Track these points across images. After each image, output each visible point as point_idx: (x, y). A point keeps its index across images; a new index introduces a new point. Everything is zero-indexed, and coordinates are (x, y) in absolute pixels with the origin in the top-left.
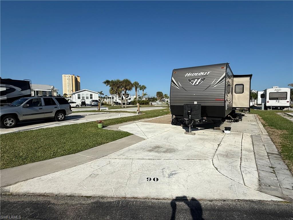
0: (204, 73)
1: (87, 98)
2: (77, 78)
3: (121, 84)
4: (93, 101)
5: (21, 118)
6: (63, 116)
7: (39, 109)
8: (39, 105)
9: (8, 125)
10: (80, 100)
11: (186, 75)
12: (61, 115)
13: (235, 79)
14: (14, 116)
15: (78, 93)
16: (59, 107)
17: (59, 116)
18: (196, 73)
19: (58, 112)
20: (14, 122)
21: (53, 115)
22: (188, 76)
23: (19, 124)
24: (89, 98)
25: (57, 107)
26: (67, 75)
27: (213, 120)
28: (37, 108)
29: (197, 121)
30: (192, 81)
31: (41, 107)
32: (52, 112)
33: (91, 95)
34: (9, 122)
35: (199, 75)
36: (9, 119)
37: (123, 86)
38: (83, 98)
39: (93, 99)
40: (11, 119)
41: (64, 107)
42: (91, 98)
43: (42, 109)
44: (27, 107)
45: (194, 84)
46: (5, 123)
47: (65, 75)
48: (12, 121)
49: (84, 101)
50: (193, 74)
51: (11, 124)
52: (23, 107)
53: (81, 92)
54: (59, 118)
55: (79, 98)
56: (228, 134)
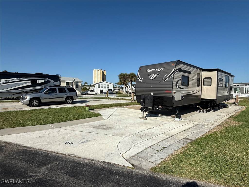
0: (159, 69)
1: (105, 88)
2: (104, 72)
3: (128, 76)
4: (109, 90)
5: (43, 101)
6: (71, 101)
7: (55, 95)
8: (55, 92)
9: (34, 105)
10: (99, 89)
11: (147, 71)
12: (70, 99)
13: (204, 73)
14: (38, 99)
15: (99, 84)
16: (69, 94)
17: (68, 100)
18: (154, 69)
19: (67, 98)
20: (38, 103)
21: (64, 99)
22: (148, 72)
23: (41, 104)
24: (106, 87)
25: (67, 94)
26: (97, 70)
27: (168, 109)
28: (53, 94)
29: (150, 109)
30: (150, 76)
31: (55, 94)
32: (63, 97)
33: (108, 85)
34: (35, 103)
35: (156, 71)
36: (35, 101)
37: (129, 78)
38: (102, 87)
39: (109, 89)
40: (36, 101)
41: (72, 94)
42: (108, 87)
43: (56, 95)
44: (47, 94)
45: (151, 78)
46: (32, 103)
47: (95, 70)
48: (37, 103)
49: (102, 90)
50: (152, 70)
51: (36, 104)
52: (44, 93)
53: (101, 83)
54: (68, 101)
55: (99, 87)
56: (178, 121)
